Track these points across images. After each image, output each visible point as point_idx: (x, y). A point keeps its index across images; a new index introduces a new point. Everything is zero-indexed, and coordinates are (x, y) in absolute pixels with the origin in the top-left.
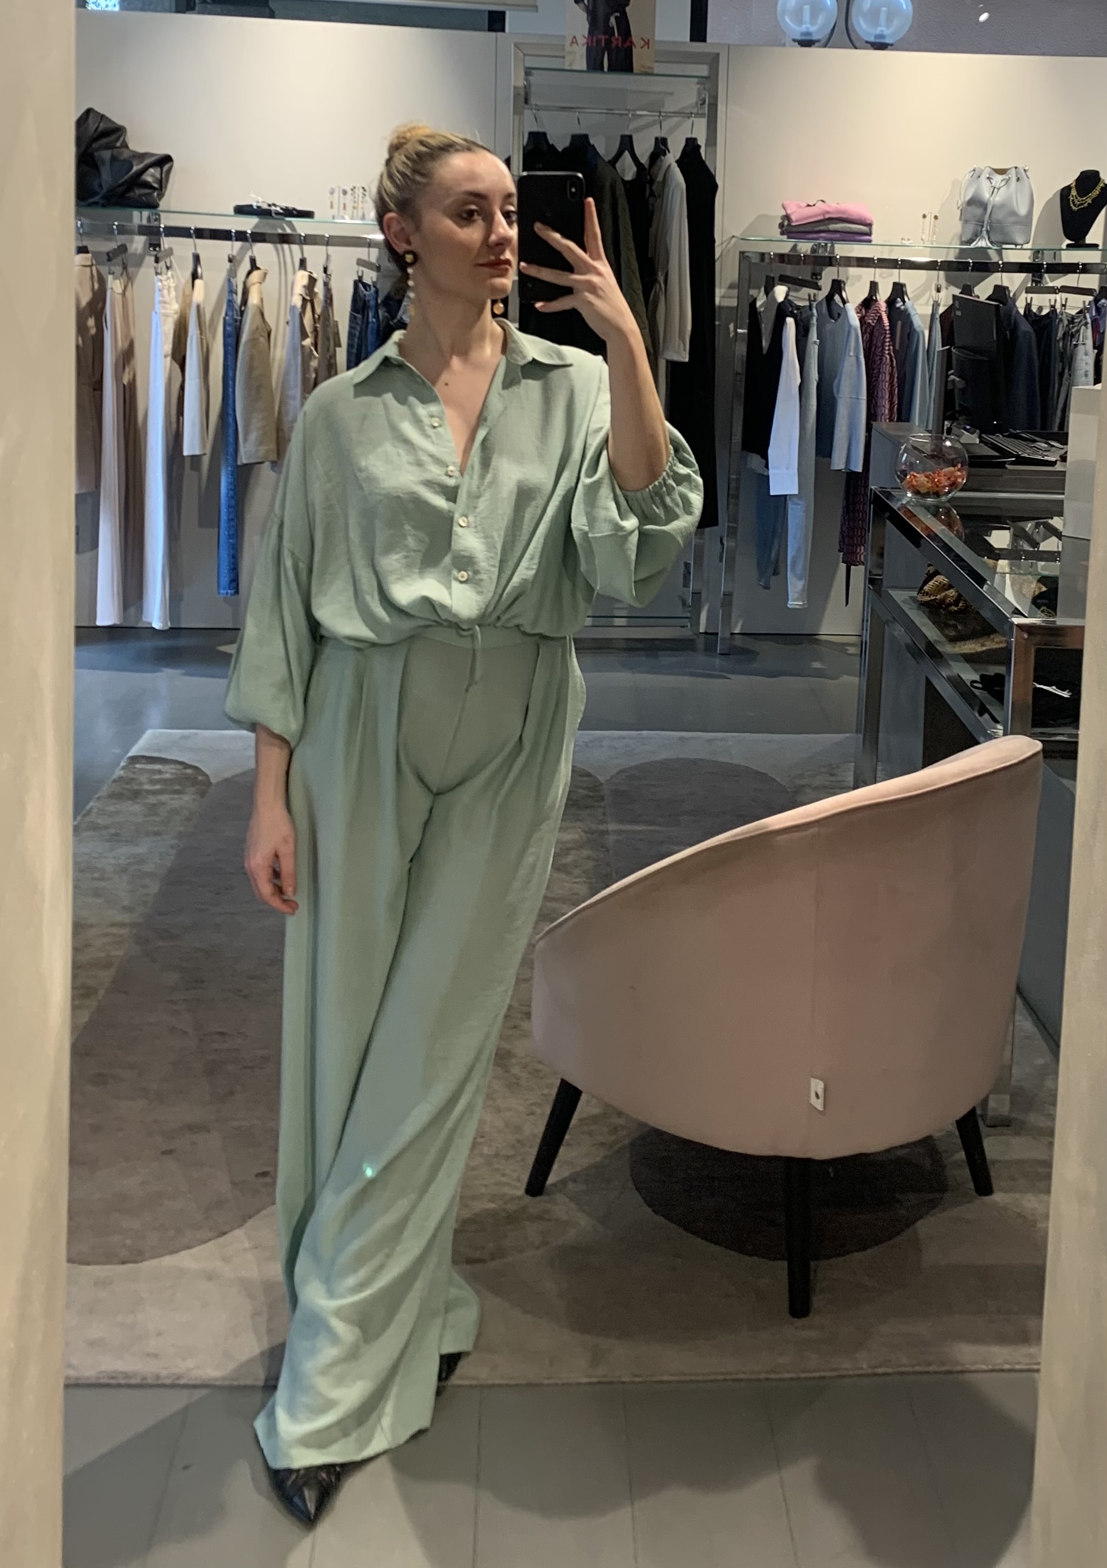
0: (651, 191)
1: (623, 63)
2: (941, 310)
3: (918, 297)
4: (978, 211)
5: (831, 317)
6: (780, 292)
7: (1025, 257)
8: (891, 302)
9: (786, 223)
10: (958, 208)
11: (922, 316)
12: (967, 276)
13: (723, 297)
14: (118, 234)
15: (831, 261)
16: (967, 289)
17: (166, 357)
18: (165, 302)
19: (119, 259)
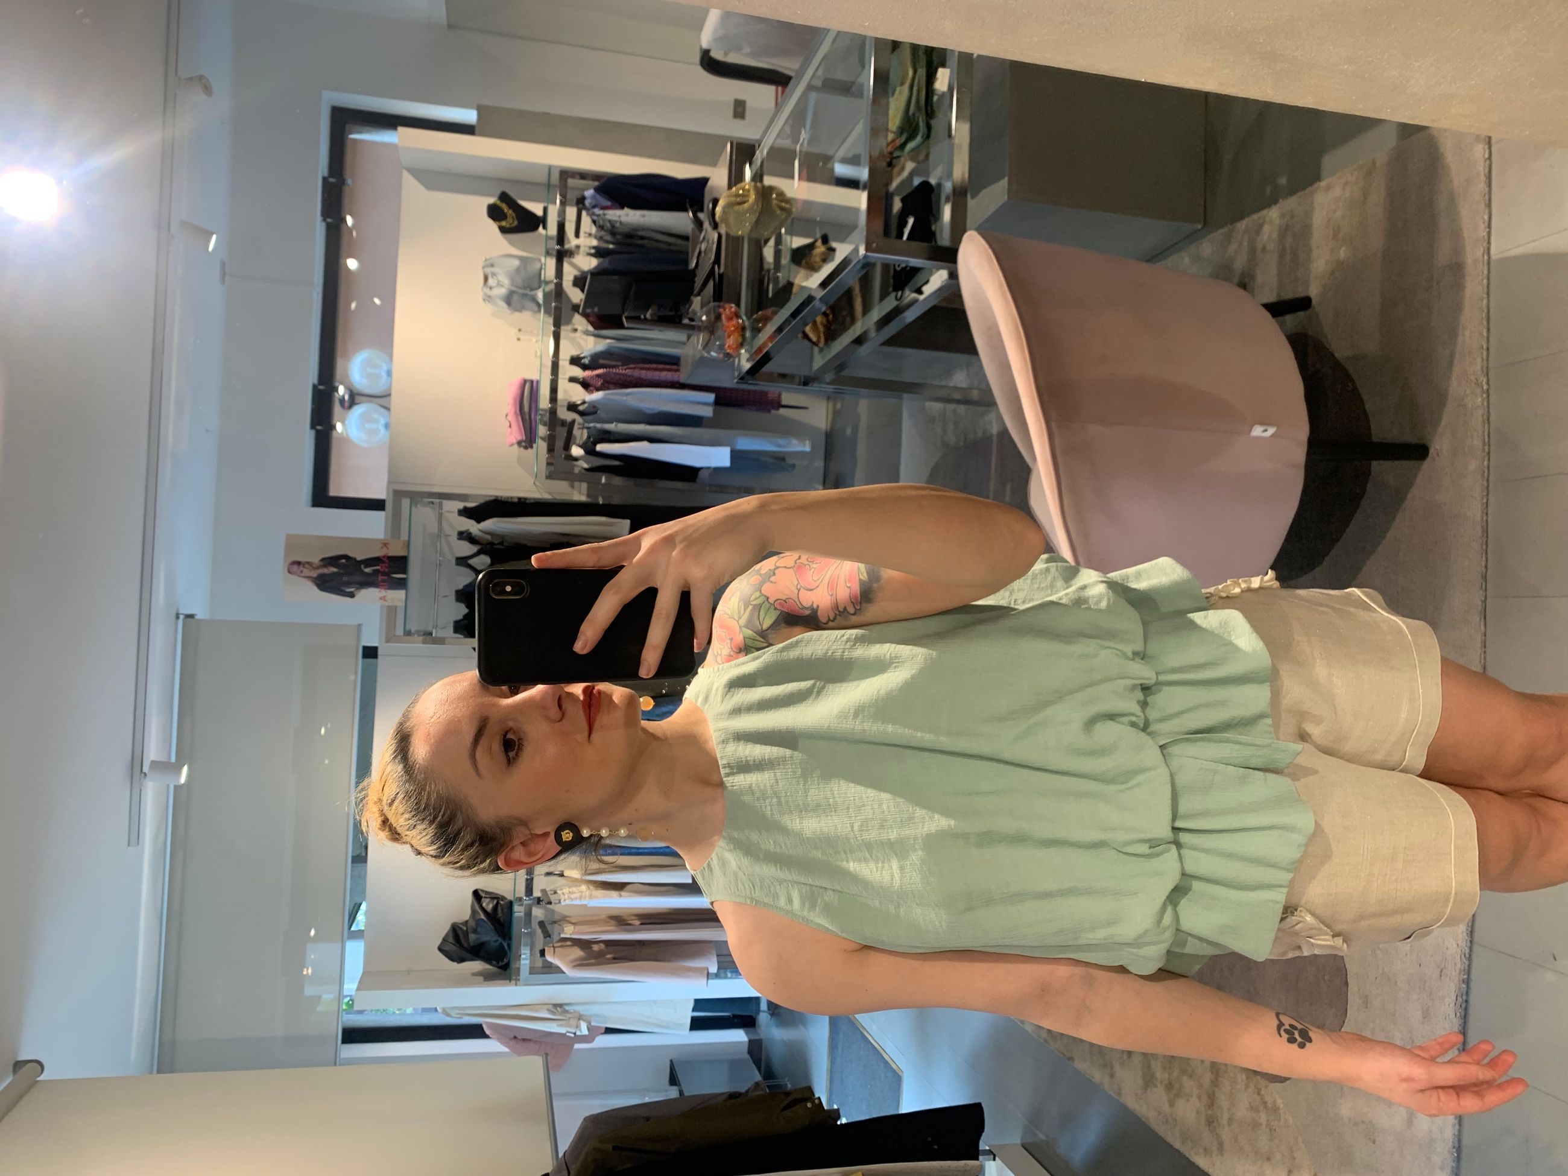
0: (499, 544)
1: (400, 563)
2: (591, 328)
3: (580, 347)
4: (515, 298)
5: (595, 413)
6: (576, 451)
7: (551, 263)
8: (585, 367)
9: (524, 444)
10: (512, 313)
11: (596, 344)
12: (566, 310)
13: (580, 493)
14: (531, 928)
15: (553, 412)
16: (575, 308)
17: (621, 896)
18: (581, 898)
19: (549, 927)
